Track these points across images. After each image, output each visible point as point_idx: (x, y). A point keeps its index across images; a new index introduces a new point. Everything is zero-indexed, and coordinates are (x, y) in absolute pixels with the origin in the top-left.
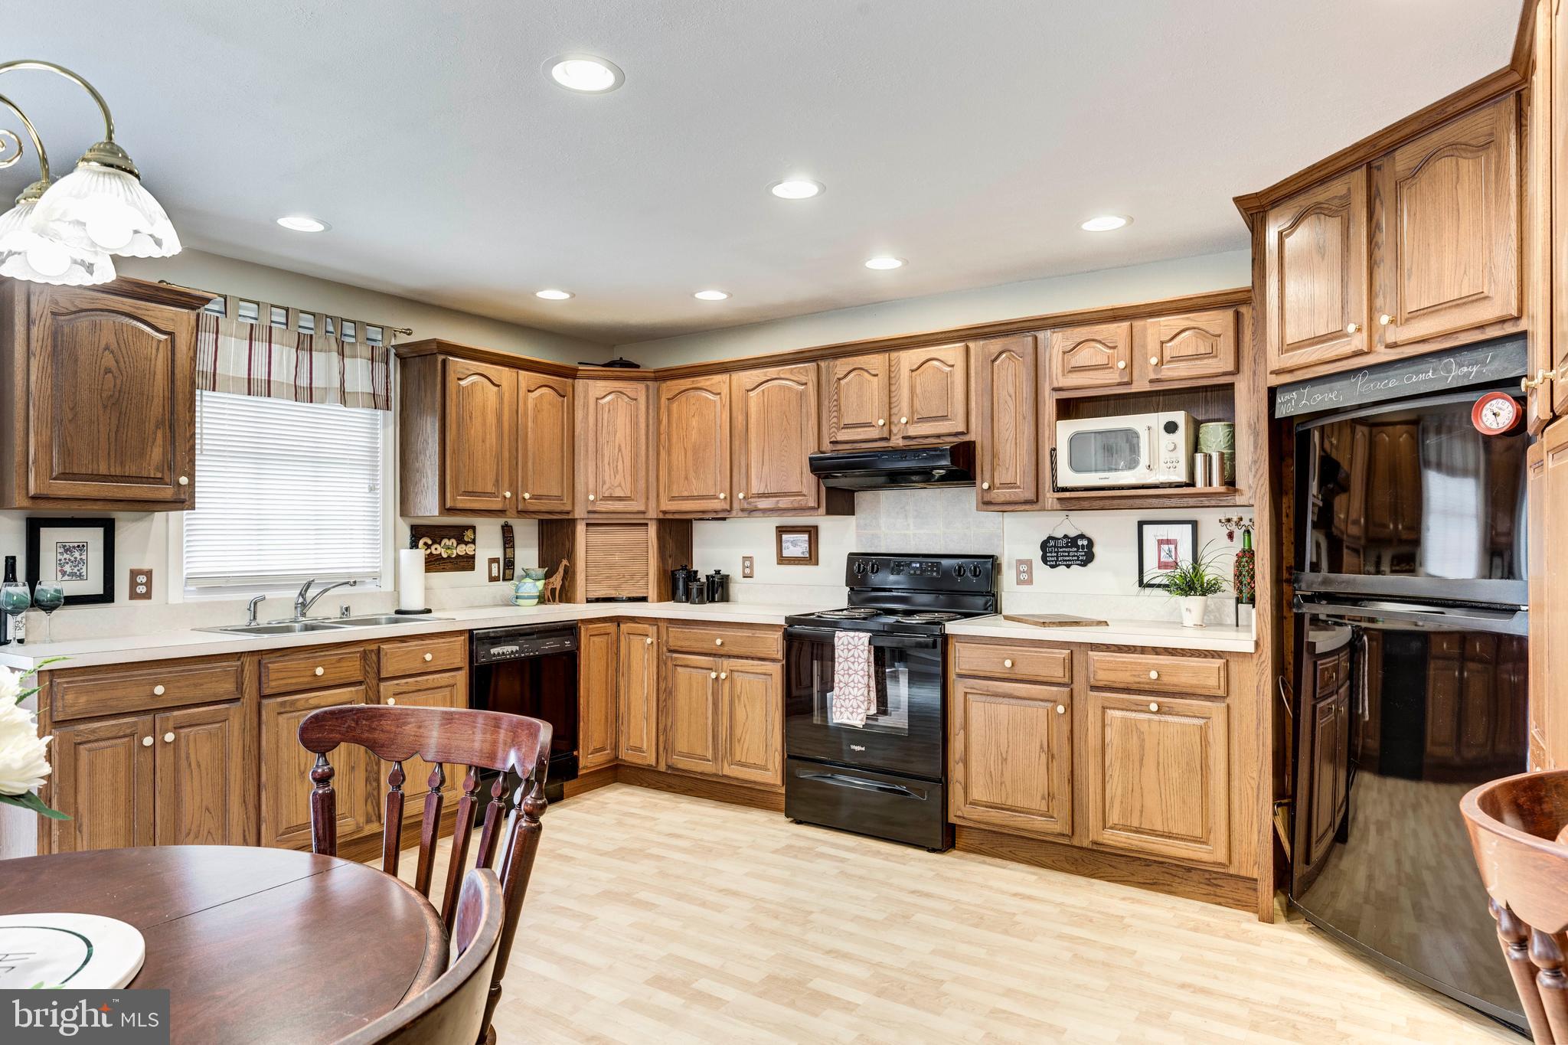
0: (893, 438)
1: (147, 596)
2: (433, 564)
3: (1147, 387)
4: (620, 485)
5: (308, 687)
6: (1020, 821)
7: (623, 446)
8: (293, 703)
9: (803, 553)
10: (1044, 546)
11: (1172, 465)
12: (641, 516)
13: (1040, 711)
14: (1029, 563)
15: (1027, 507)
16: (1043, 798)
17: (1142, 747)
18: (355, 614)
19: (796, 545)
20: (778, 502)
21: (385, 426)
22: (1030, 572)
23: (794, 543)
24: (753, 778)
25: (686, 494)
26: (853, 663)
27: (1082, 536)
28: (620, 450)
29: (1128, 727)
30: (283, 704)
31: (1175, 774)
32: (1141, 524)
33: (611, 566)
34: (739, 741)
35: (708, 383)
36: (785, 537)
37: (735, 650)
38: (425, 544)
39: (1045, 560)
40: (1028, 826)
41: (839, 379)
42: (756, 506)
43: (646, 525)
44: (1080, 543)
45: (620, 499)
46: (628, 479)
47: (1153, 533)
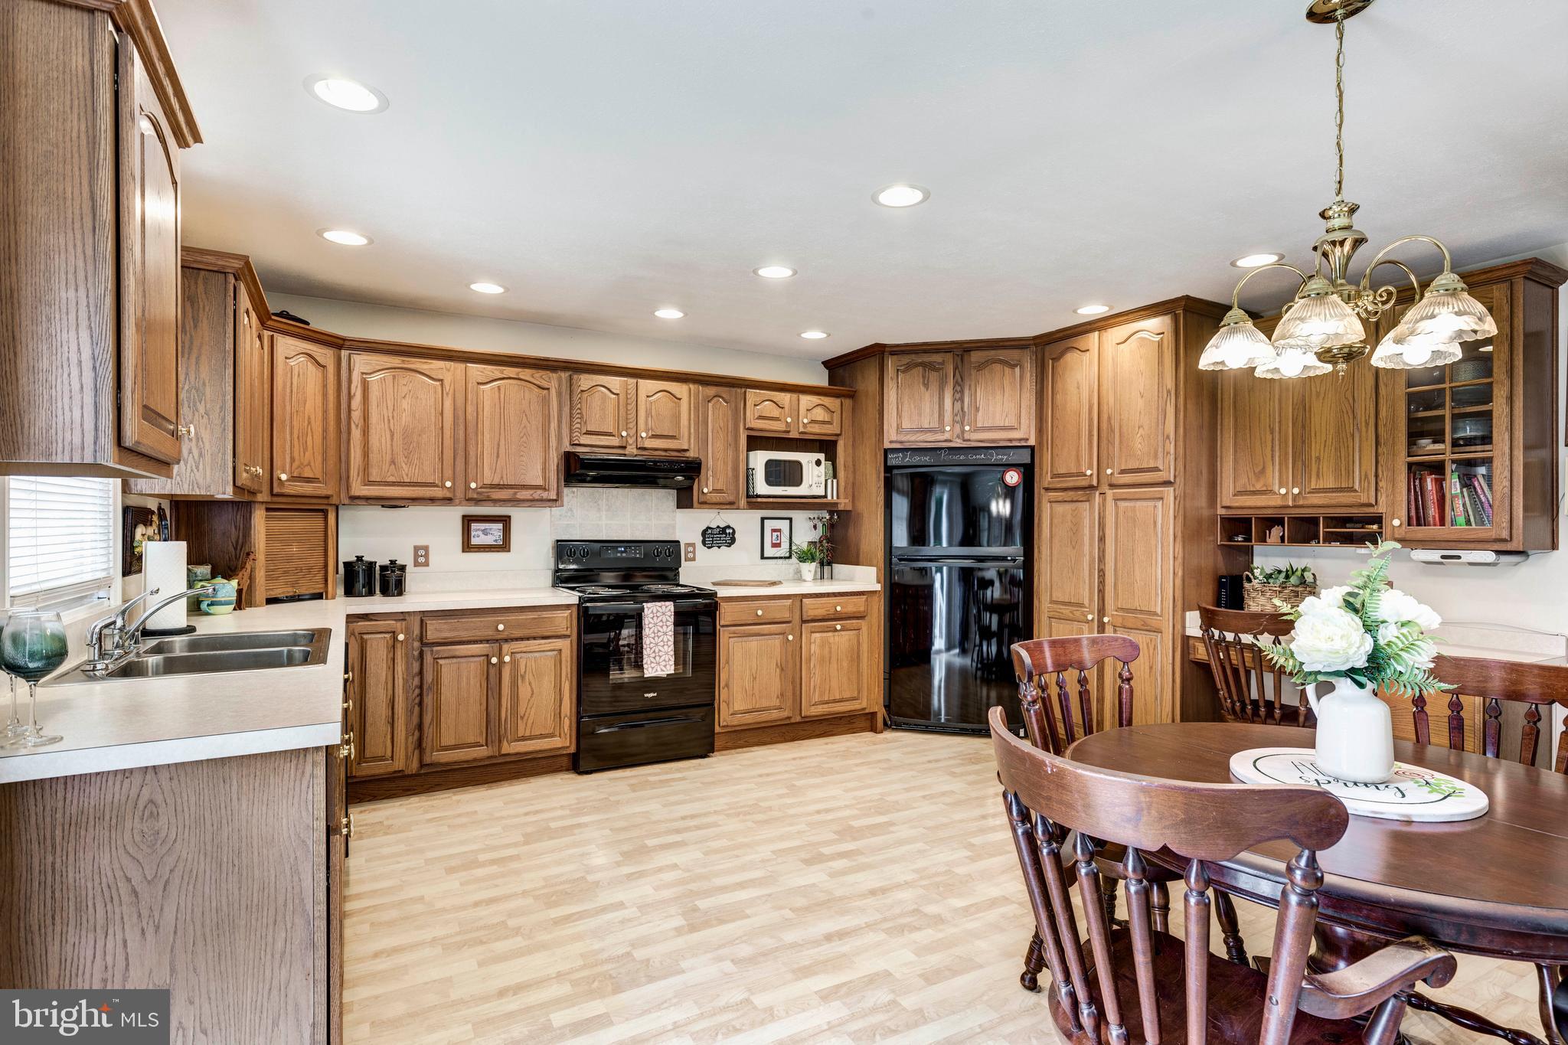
0: (628, 447)
3: (796, 436)
4: (309, 464)
6: (764, 717)
7: (313, 417)
9: (496, 541)
10: (704, 533)
11: (818, 484)
12: (325, 501)
13: (777, 642)
14: (695, 545)
15: (728, 507)
16: (778, 697)
17: (830, 652)
19: (493, 533)
20: (515, 493)
22: (696, 552)
23: (485, 532)
24: (538, 748)
25: (392, 479)
26: (662, 627)
27: (729, 527)
28: (309, 423)
29: (824, 643)
31: (845, 664)
32: (763, 519)
33: (289, 559)
34: (522, 718)
35: (425, 366)
36: (474, 526)
39: (704, 543)
40: (769, 719)
41: (582, 391)
42: (488, 496)
43: (325, 511)
44: (728, 531)
45: (308, 480)
46: (319, 459)
47: (768, 524)
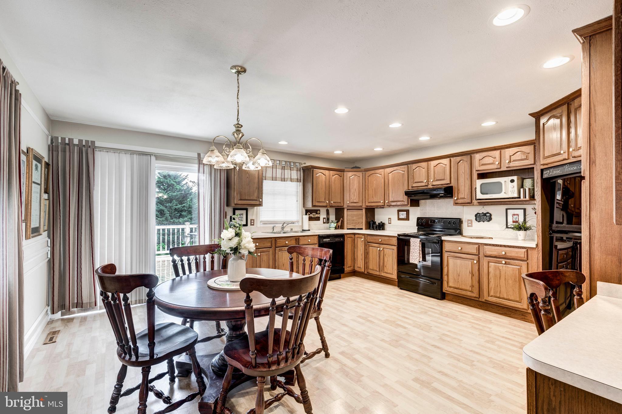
0: (429, 185)
1: (253, 225)
2: (311, 219)
3: (506, 169)
4: (355, 199)
5: (285, 246)
6: (463, 293)
7: (356, 189)
8: (282, 249)
9: (405, 217)
10: (476, 216)
11: (513, 192)
12: (361, 207)
13: (469, 263)
14: (471, 221)
15: (468, 204)
16: (470, 287)
17: (500, 274)
18: (293, 230)
19: (403, 215)
20: (397, 203)
21: (300, 186)
22: (472, 223)
23: (402, 215)
24: (389, 277)
25: (372, 201)
26: (415, 247)
27: (488, 213)
28: (355, 190)
29: (496, 268)
30: (280, 249)
31: (510, 282)
32: (507, 210)
33: (353, 220)
34: (385, 267)
35: (378, 172)
36: (400, 213)
37: (385, 243)
38: (309, 214)
39: (476, 220)
40: (466, 294)
41: (414, 170)
42: (391, 204)
43: (362, 209)
44: (487, 215)
45: (355, 203)
46: (357, 197)
47: (510, 212)
